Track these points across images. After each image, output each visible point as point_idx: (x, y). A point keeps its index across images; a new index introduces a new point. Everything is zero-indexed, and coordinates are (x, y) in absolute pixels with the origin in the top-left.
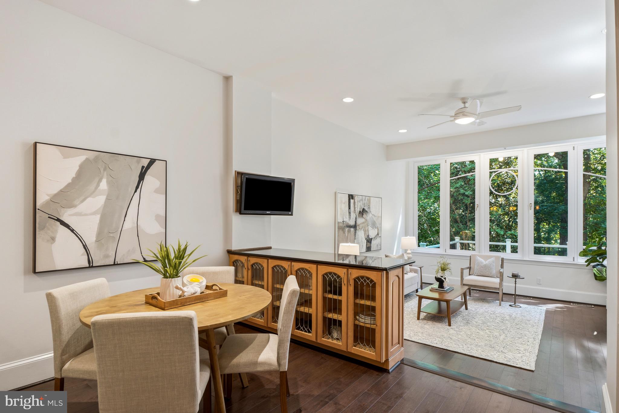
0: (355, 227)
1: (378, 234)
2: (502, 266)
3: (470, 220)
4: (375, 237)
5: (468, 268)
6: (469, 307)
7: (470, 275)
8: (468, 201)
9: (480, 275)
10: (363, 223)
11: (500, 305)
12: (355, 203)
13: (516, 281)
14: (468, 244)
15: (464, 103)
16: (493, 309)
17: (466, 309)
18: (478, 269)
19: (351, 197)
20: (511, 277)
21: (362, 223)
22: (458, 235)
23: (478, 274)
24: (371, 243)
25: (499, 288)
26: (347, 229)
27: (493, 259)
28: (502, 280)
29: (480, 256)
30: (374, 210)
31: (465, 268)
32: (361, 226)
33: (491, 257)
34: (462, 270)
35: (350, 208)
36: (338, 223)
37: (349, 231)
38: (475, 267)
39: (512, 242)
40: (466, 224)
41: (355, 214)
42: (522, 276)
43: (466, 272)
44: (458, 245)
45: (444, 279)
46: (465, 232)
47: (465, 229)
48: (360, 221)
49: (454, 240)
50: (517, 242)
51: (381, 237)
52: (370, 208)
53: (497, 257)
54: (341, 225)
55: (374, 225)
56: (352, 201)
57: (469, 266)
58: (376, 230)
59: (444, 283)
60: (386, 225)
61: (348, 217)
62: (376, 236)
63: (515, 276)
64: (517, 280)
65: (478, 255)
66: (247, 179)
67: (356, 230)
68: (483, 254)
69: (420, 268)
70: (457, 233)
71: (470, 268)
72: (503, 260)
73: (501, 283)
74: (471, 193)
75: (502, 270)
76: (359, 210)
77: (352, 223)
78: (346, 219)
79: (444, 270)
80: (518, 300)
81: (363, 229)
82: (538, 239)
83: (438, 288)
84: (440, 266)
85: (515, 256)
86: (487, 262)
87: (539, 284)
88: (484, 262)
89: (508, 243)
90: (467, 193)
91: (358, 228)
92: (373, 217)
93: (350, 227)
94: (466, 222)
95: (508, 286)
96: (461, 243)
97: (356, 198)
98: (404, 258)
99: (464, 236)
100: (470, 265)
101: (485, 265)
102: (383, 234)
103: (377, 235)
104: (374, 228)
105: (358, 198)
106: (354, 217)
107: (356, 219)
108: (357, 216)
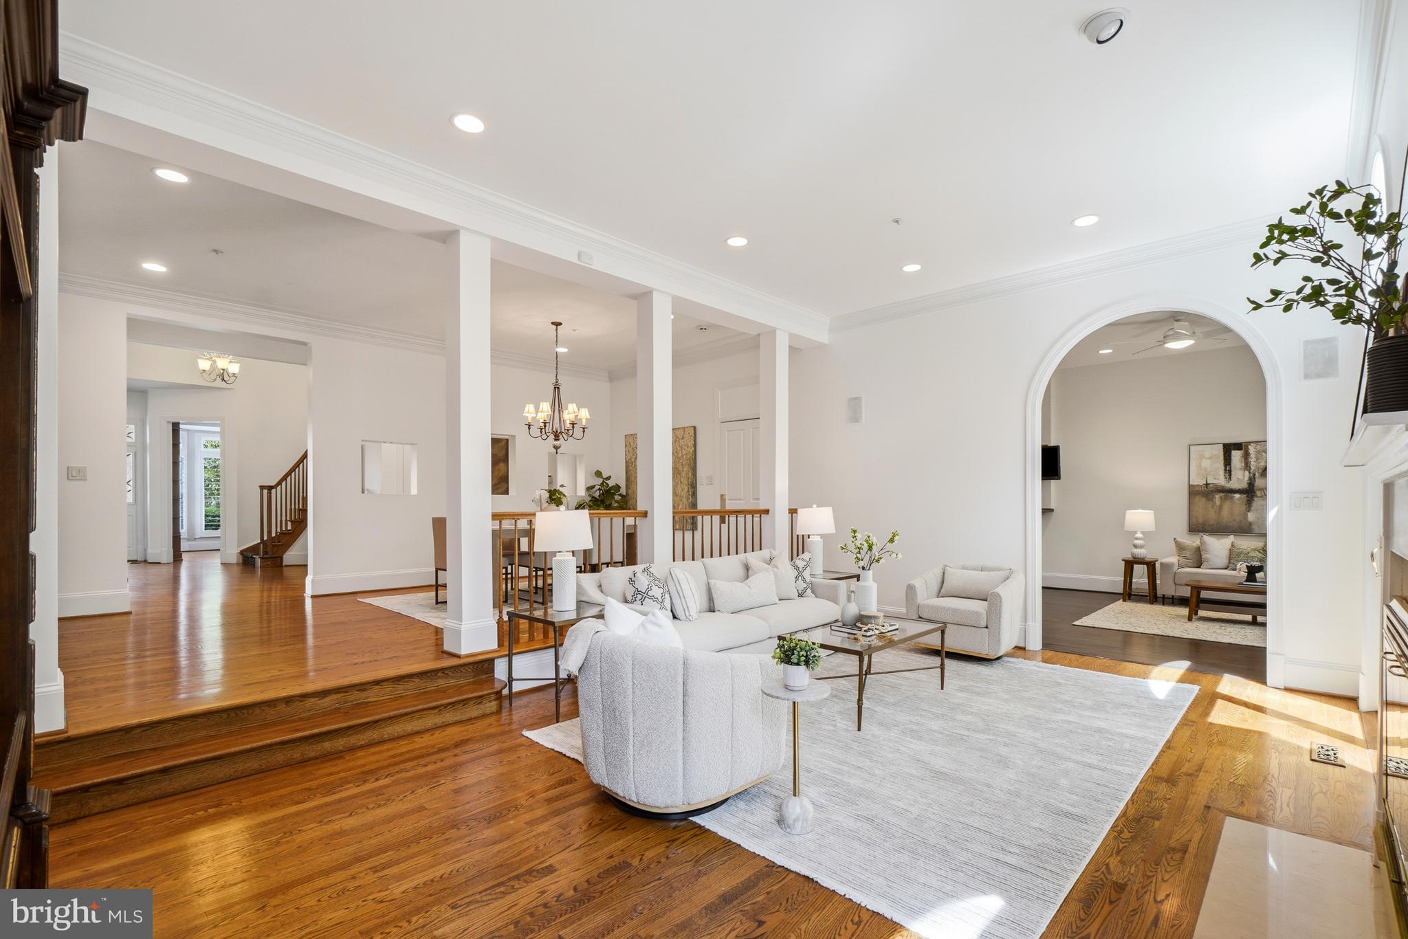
26: (1218, 495)
36: (1192, 486)
41: (1247, 472)
78: (1217, 481)
105: (1258, 447)
106: (1244, 476)
107: (1253, 479)
108: (1254, 475)
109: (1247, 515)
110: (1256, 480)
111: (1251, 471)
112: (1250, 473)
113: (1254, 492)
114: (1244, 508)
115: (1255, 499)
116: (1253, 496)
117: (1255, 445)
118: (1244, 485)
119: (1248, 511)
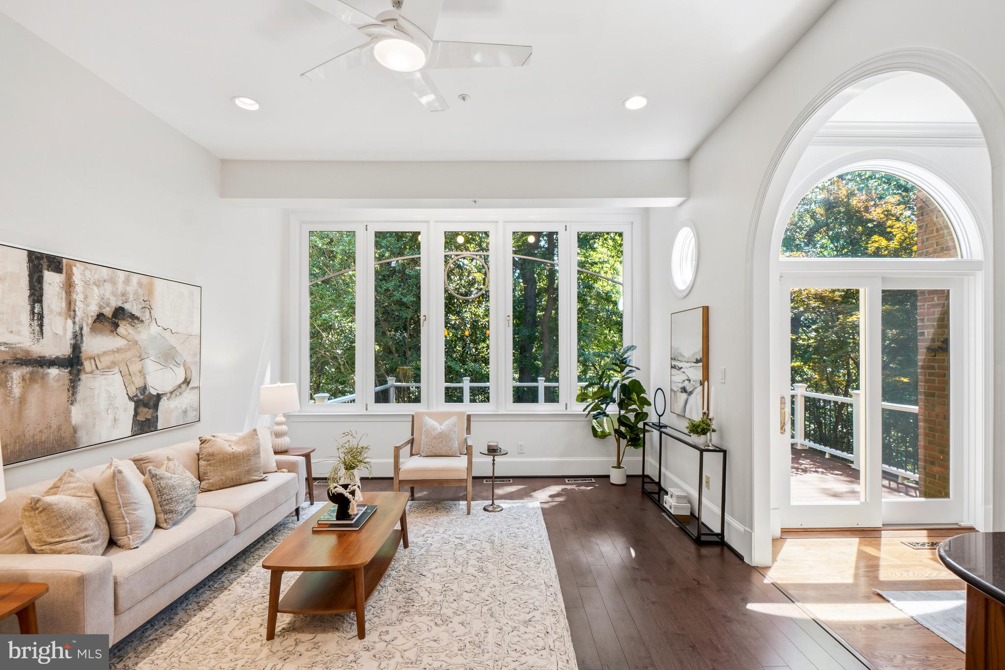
0: (71, 362)
1: (187, 382)
2: (469, 431)
3: (410, 349)
4: (176, 391)
5: (407, 442)
6: (411, 541)
7: (412, 457)
8: (408, 314)
9: (431, 454)
10: (119, 350)
11: (469, 512)
12: (67, 284)
13: (494, 459)
14: (408, 388)
17: (406, 548)
18: (428, 443)
19: (46, 262)
20: (486, 453)
21: (113, 351)
22: (393, 373)
23: (428, 454)
24: (156, 407)
25: (467, 480)
26: (17, 372)
27: (454, 419)
28: (470, 460)
29: (431, 415)
30: (171, 315)
31: (402, 445)
32: (103, 360)
33: (448, 415)
34: (397, 449)
37: (38, 377)
38: (423, 441)
40: (405, 355)
41: (70, 322)
43: (405, 451)
44: (392, 394)
45: (350, 496)
46: (403, 369)
47: (404, 363)
48: (100, 344)
49: (386, 382)
51: (199, 388)
52: (150, 309)
53: (459, 414)
55: (168, 357)
56: (51, 276)
57: (410, 437)
58: (180, 370)
59: (351, 504)
61: (24, 329)
62: (180, 386)
63: (492, 449)
64: (496, 458)
65: (427, 413)
67: (76, 373)
68: (436, 410)
69: (303, 458)
70: (392, 371)
71: (412, 442)
72: (469, 419)
73: (469, 469)
74: (412, 299)
75: (468, 439)
76: (92, 309)
77: (55, 351)
78: (15, 338)
79: (354, 468)
81: (116, 370)
83: (338, 519)
84: (342, 456)
85: (485, 408)
86: (443, 427)
87: (521, 453)
88: (438, 427)
89: (467, 384)
90: (405, 300)
91: (88, 365)
92: (167, 334)
93: (46, 362)
94: (405, 352)
96: (397, 388)
97: (75, 270)
98: (258, 439)
99: (401, 375)
100: (412, 434)
101: (440, 433)
102: (208, 381)
103: (183, 383)
104: (171, 366)
105: (87, 273)
106: (65, 330)
107: (79, 338)
108: (81, 329)
109: (70, 412)
110: (84, 338)
111: (77, 320)
112: (74, 323)
113: (82, 364)
114: (65, 396)
115: (83, 377)
116: (79, 371)
117: (82, 268)
118: (64, 350)
119: (72, 404)
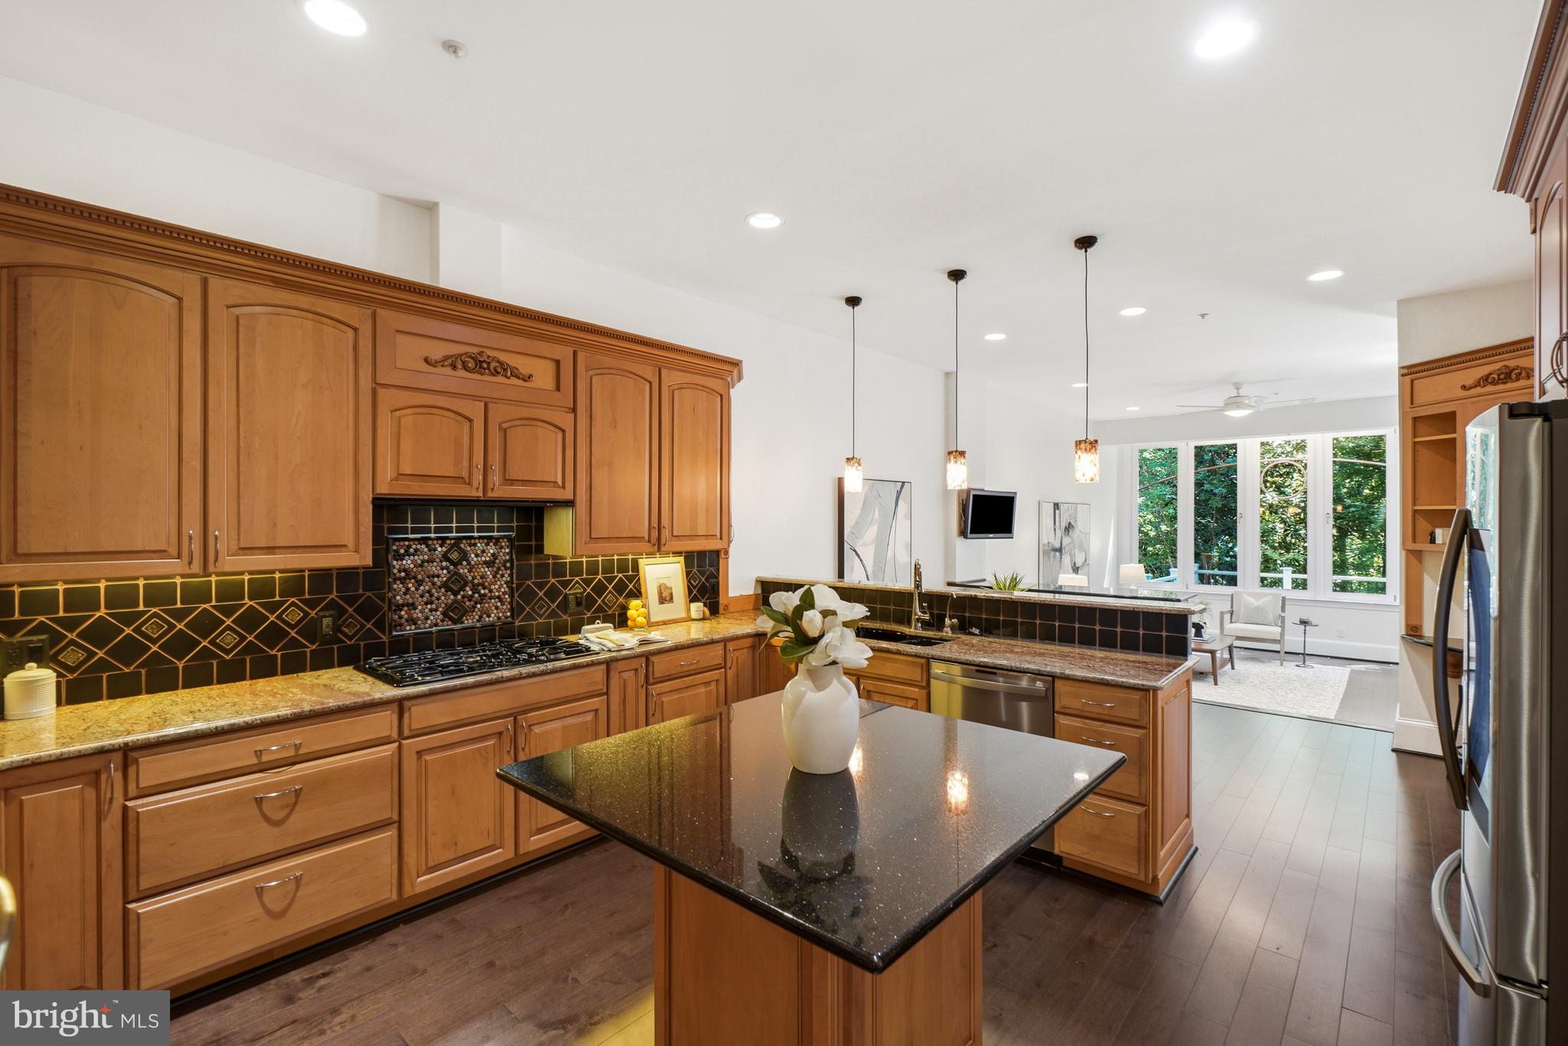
0: (1060, 550)
1: (1085, 561)
2: (1283, 609)
4: (1083, 565)
5: (1228, 612)
6: (1236, 667)
7: (1231, 622)
9: (1248, 621)
10: (1070, 544)
11: (1282, 665)
12: (1060, 514)
13: (1305, 630)
15: (1238, 389)
16: (1271, 669)
17: (1233, 668)
18: (1246, 614)
19: (1056, 506)
20: (1298, 624)
21: (1068, 544)
23: (1245, 621)
25: (1280, 641)
26: (1052, 553)
27: (1268, 598)
28: (1283, 627)
29: (1249, 594)
30: (1080, 526)
31: (1226, 611)
32: (1067, 548)
33: (1264, 595)
34: (1222, 613)
35: (1055, 524)
36: (1044, 545)
37: (1055, 556)
38: (1240, 611)
39: (1294, 572)
41: (1060, 531)
42: (1314, 622)
43: (1227, 617)
45: (1203, 625)
48: (1066, 541)
50: (1305, 572)
51: (1088, 565)
52: (1076, 522)
53: (1273, 596)
54: (1046, 548)
55: (1081, 547)
56: (1057, 512)
57: (1230, 609)
58: (1084, 554)
60: (1094, 546)
61: (1053, 535)
62: (1084, 563)
63: (1304, 622)
64: (1307, 628)
65: (1245, 593)
66: (974, 496)
67: (1061, 554)
68: (1250, 591)
71: (1232, 612)
72: (1284, 599)
73: (1282, 634)
74: (1228, 491)
75: (1283, 614)
76: (1064, 525)
77: (1057, 545)
78: (1052, 540)
80: (1309, 661)
81: (1069, 552)
82: (1340, 567)
85: (1300, 594)
86: (1260, 603)
87: (1341, 637)
88: (1255, 602)
89: (1287, 575)
91: (1063, 552)
92: (1080, 534)
93: (1055, 550)
95: (1294, 639)
97: (1062, 507)
100: (1232, 608)
101: (1257, 607)
102: (1091, 561)
104: (1082, 552)
